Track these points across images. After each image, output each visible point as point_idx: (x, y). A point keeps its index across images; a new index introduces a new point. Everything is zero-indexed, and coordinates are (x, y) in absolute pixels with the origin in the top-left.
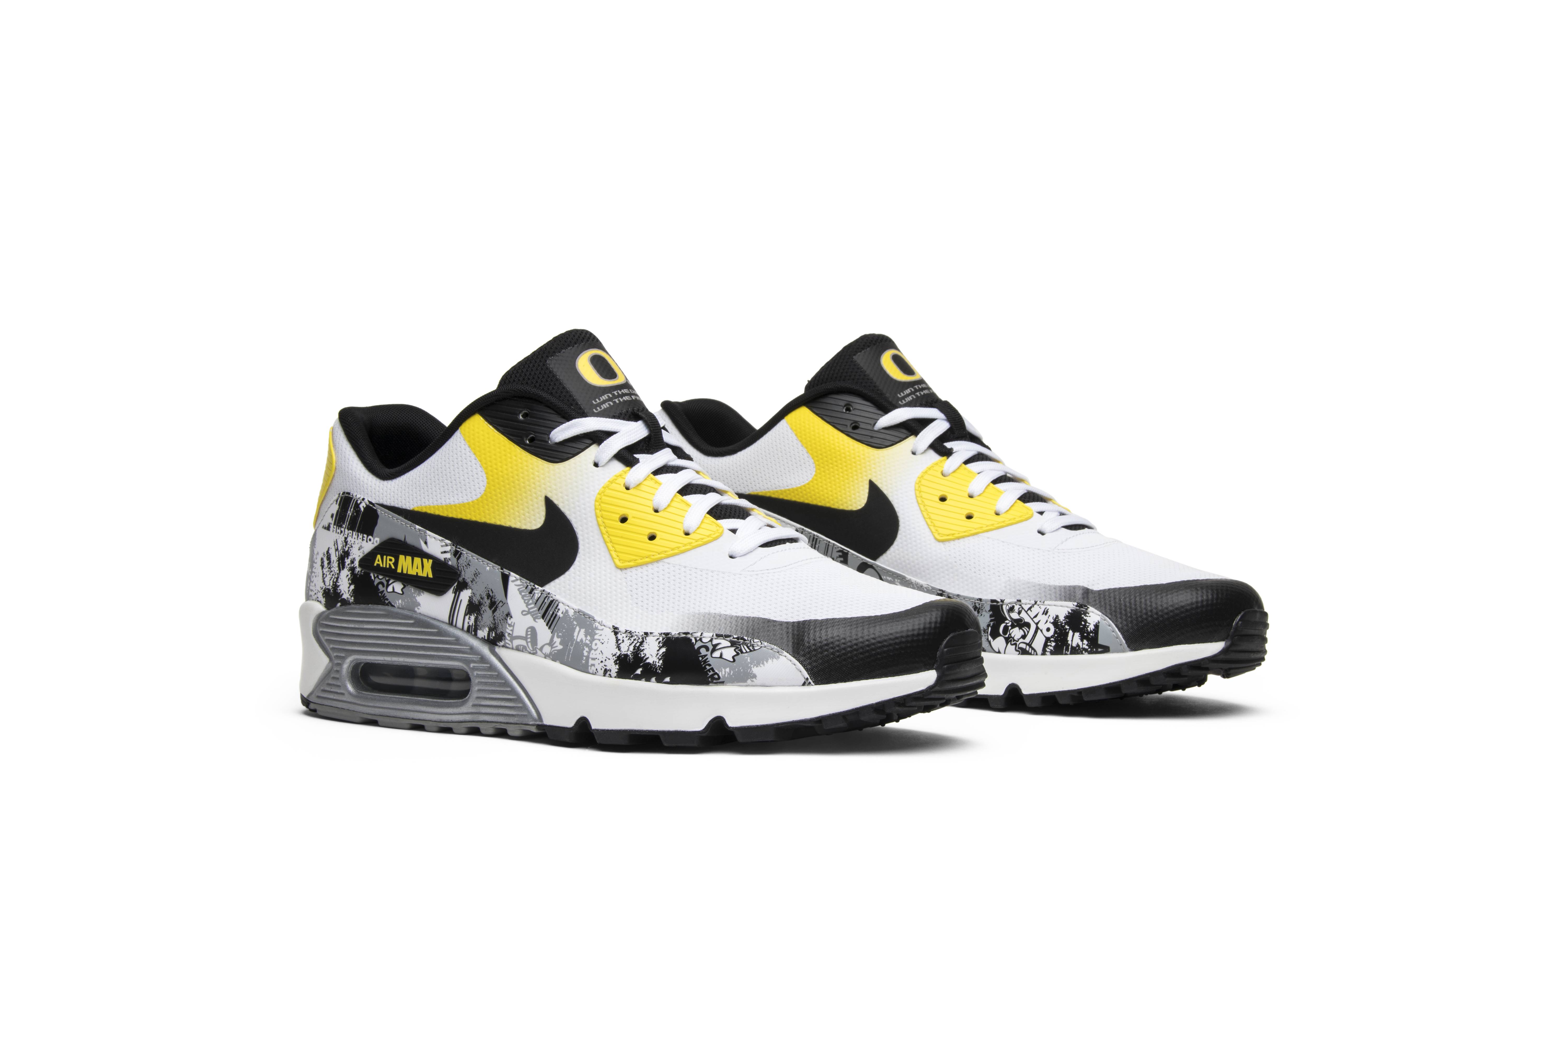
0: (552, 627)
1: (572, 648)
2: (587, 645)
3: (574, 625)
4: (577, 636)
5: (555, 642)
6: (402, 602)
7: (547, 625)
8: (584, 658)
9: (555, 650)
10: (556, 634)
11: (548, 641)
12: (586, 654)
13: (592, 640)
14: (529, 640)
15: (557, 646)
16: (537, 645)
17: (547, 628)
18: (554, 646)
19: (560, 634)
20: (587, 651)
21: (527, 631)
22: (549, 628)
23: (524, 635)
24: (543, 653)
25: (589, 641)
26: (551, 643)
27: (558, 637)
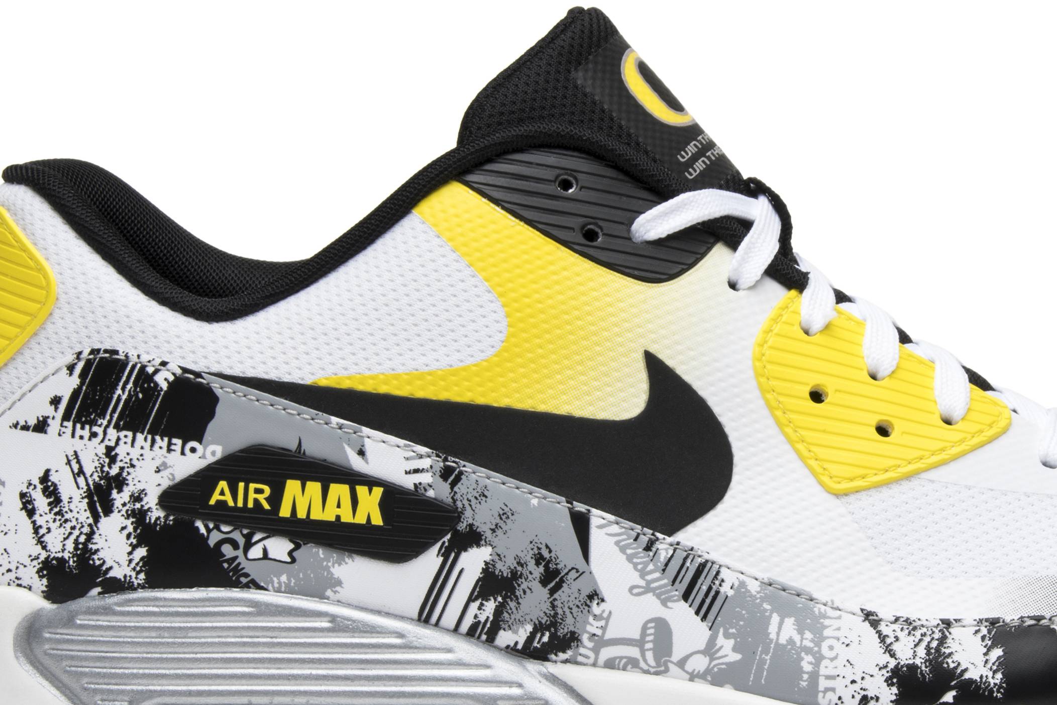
0: (711, 616)
1: (768, 657)
2: (808, 651)
3: (766, 610)
4: (778, 634)
5: (721, 647)
6: (289, 579)
7: (697, 613)
8: (805, 676)
9: (722, 664)
10: (721, 630)
11: (702, 646)
12: (807, 667)
13: (819, 639)
14: (649, 646)
15: (726, 656)
16: (669, 654)
17: (699, 619)
18: (719, 654)
19: (733, 631)
20: (810, 663)
21: (644, 628)
22: (704, 618)
23: (636, 635)
24: (687, 672)
25: (812, 641)
26: (710, 650)
27: (727, 636)
